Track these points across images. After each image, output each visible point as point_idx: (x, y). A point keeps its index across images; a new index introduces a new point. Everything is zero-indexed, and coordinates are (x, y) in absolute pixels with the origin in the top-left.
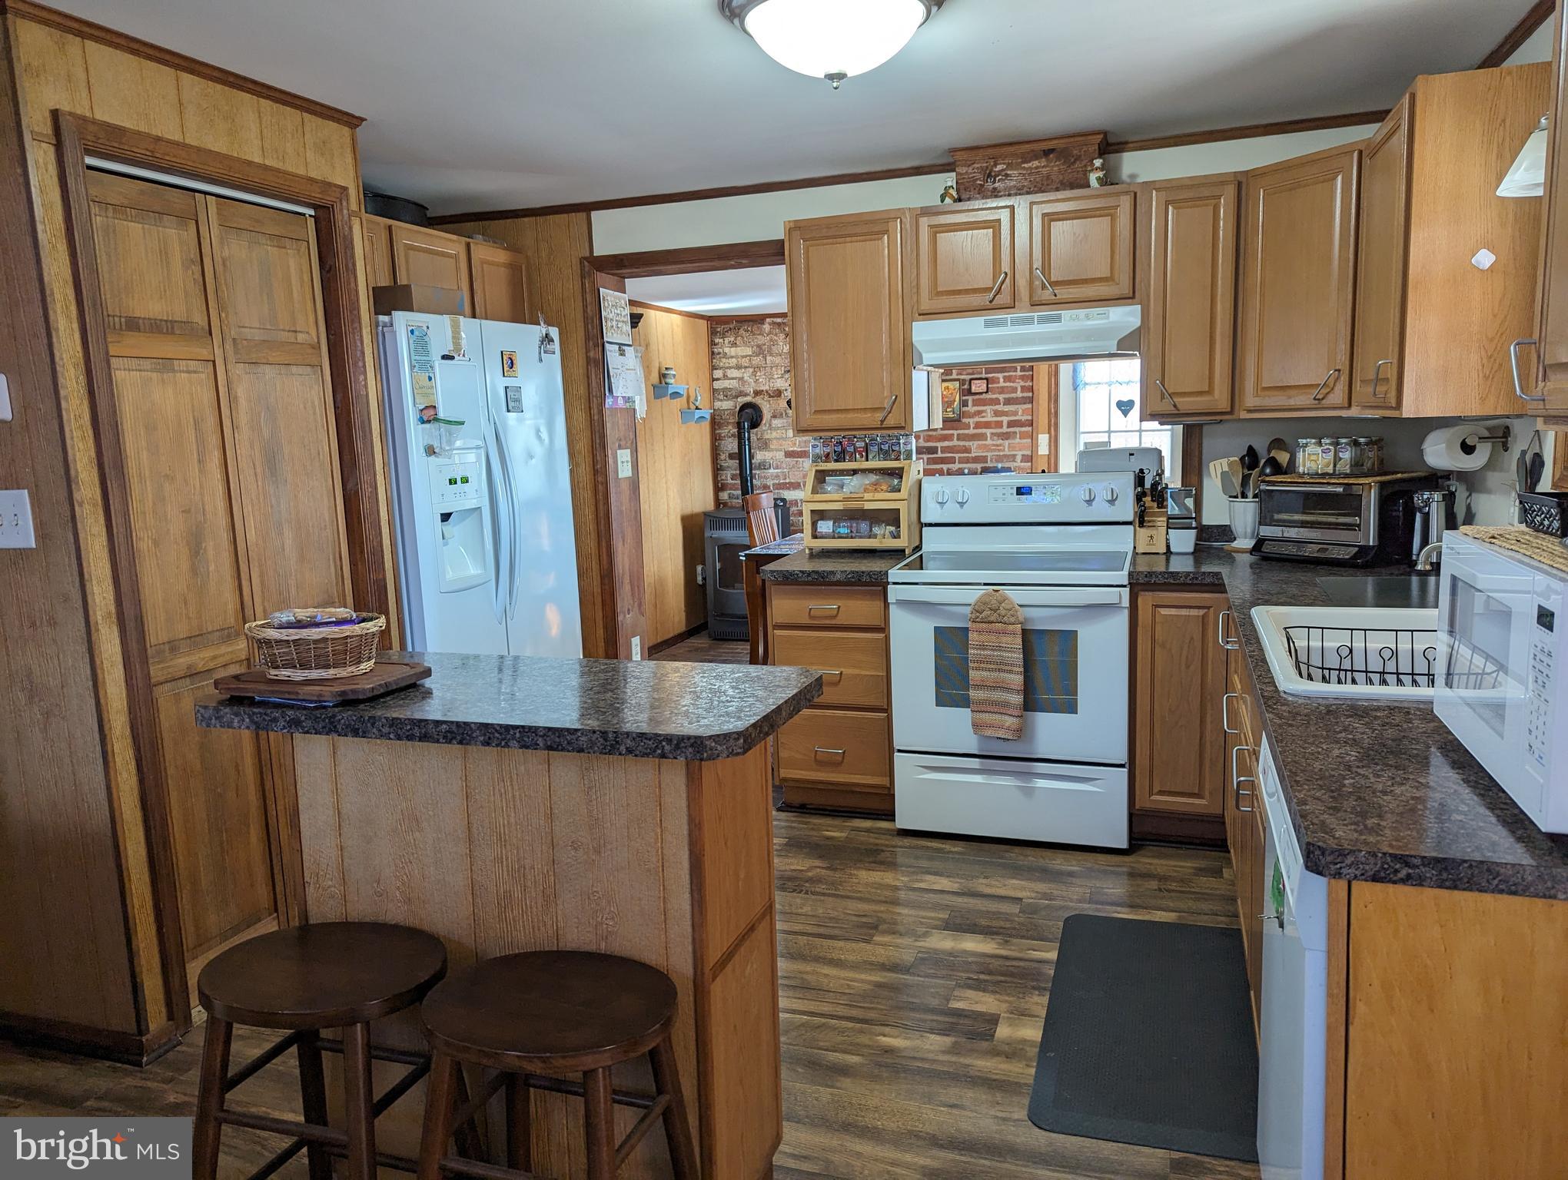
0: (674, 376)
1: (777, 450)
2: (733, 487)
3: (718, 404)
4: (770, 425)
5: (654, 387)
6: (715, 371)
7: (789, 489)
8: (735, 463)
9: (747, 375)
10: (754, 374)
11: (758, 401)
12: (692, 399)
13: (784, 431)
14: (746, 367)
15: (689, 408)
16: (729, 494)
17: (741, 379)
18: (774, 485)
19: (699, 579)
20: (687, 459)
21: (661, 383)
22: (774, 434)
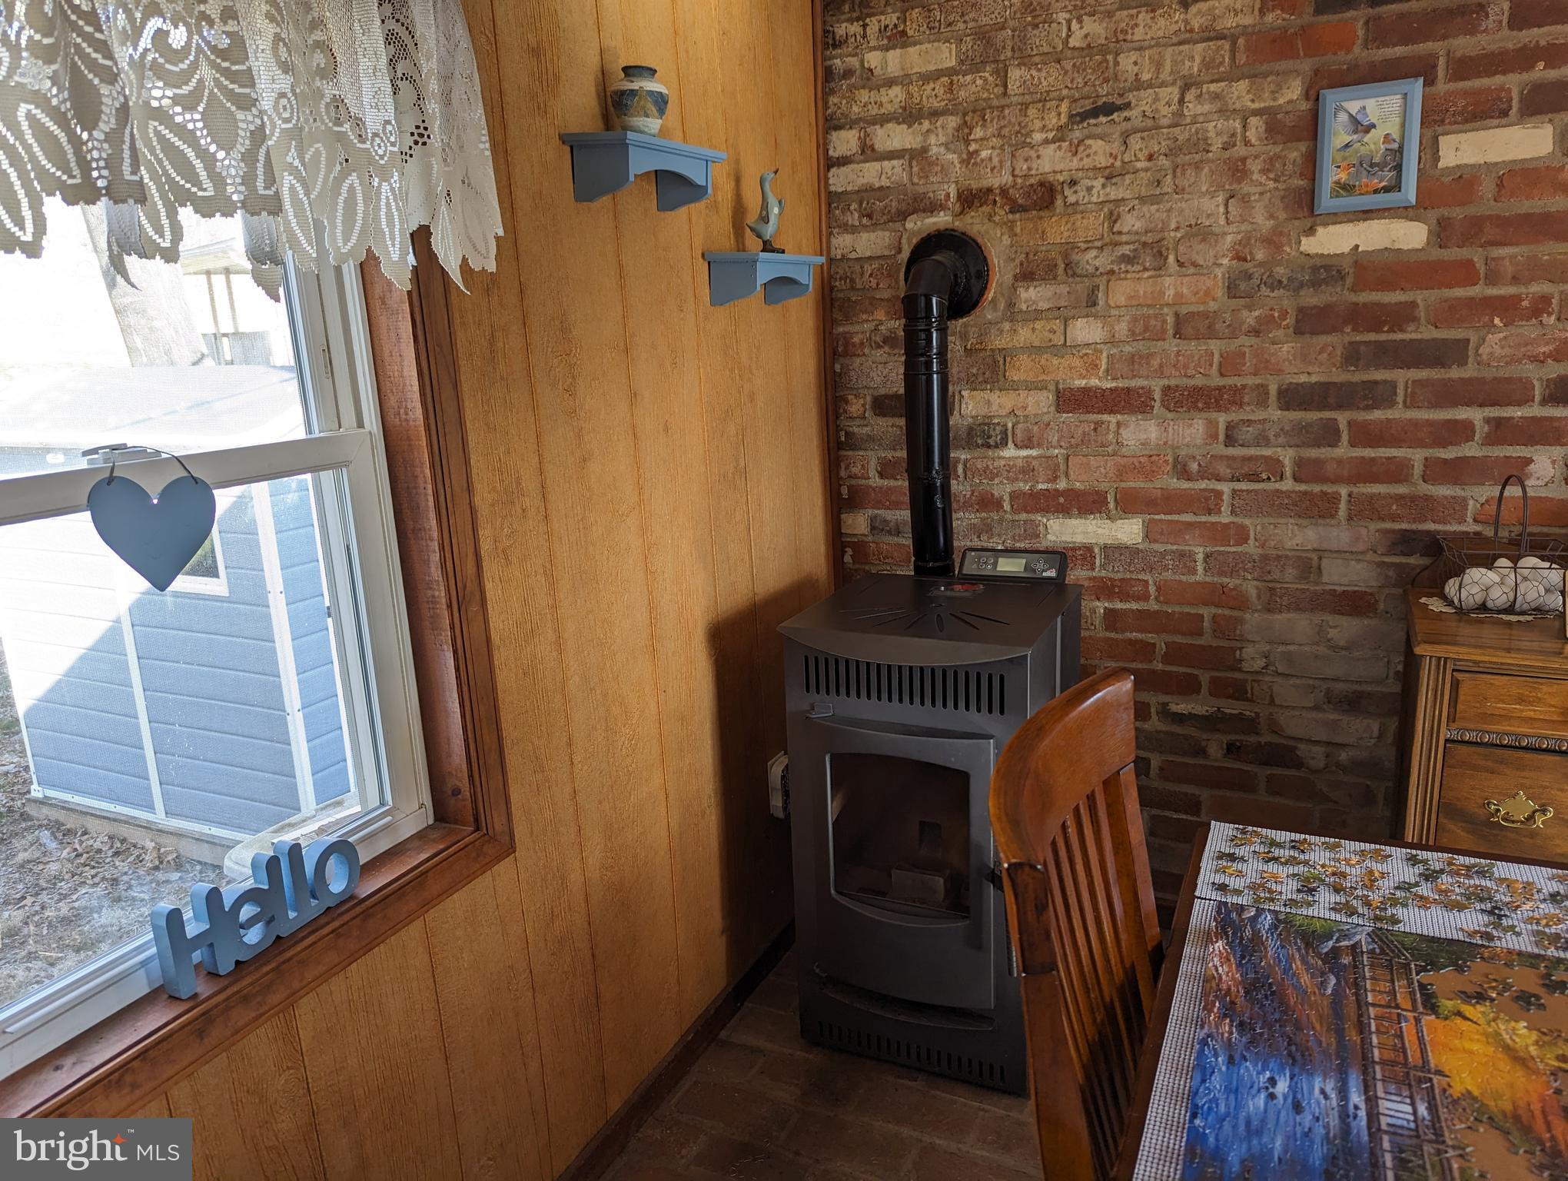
0: (661, 102)
1: (1031, 387)
2: (886, 500)
3: (843, 243)
4: (1011, 305)
5: (575, 144)
6: (834, 136)
7: (1064, 511)
8: (893, 426)
9: (938, 140)
10: (963, 134)
11: (974, 224)
12: (751, 218)
13: (1057, 325)
14: (935, 114)
15: (741, 247)
16: (873, 519)
17: (917, 156)
18: (1014, 496)
19: (777, 802)
20: (732, 429)
21: (608, 125)
22: (1025, 335)
